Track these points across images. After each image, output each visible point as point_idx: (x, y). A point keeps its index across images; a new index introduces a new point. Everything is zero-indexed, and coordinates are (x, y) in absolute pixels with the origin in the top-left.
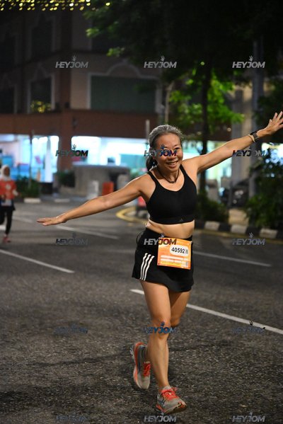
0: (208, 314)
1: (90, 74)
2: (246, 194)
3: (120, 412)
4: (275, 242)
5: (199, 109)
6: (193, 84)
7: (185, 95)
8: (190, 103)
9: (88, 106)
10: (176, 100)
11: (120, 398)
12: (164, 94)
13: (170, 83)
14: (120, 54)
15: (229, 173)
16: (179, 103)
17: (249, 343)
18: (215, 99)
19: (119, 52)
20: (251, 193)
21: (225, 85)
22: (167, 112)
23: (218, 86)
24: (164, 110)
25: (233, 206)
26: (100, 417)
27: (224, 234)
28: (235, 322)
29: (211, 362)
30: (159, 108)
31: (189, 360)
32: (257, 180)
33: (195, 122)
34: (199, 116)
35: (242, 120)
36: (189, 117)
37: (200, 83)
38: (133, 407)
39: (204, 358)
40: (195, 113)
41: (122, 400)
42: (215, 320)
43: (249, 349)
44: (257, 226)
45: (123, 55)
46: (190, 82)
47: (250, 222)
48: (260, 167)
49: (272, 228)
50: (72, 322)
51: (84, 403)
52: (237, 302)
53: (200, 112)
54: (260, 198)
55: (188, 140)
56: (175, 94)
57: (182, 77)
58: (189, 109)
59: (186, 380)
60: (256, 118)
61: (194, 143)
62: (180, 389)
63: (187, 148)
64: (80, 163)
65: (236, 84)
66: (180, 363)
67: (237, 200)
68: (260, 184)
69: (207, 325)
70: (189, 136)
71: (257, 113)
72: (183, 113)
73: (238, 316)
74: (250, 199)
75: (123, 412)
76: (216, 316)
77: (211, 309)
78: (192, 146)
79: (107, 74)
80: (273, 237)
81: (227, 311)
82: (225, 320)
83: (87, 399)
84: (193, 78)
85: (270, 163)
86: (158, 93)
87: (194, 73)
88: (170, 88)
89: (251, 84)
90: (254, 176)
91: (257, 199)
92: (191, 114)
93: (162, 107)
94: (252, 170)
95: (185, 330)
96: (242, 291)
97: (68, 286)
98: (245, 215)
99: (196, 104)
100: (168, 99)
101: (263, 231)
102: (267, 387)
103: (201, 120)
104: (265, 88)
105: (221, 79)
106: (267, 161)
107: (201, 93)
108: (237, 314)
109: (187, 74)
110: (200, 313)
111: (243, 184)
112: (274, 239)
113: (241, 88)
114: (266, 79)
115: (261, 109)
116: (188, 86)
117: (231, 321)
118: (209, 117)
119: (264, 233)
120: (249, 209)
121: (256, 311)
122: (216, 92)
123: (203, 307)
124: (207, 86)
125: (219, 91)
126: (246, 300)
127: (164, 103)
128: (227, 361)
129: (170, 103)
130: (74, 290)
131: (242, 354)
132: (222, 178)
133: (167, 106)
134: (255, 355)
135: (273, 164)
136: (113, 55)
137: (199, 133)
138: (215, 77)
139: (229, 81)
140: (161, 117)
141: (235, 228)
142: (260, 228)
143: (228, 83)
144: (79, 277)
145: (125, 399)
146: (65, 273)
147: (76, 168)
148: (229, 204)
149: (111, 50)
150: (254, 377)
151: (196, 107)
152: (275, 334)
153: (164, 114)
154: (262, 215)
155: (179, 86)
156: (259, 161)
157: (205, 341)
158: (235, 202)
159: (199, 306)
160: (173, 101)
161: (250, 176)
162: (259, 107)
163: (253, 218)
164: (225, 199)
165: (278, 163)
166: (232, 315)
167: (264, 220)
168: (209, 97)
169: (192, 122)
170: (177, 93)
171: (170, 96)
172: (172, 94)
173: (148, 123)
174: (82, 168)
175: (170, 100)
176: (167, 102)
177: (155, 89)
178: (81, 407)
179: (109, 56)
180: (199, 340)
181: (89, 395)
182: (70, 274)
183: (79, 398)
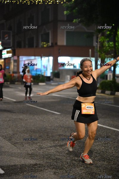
1: (65, 31)
5: (112, 44)
6: (109, 34)
7: (106, 38)
8: (108, 42)
9: (65, 44)
10: (102, 41)
11: (81, 166)
12: (97, 38)
13: (100, 33)
16: (104, 42)
19: (78, 21)
22: (98, 46)
24: (97, 45)
30: (95, 44)
31: (110, 151)
33: (111, 50)
34: (112, 47)
36: (108, 48)
37: (113, 33)
38: (87, 170)
39: (117, 150)
40: (110, 46)
41: (82, 167)
45: (80, 22)
46: (108, 33)
50: (60, 135)
51: (67, 169)
53: (113, 45)
55: (108, 58)
57: (105, 31)
58: (108, 44)
59: (109, 159)
61: (110, 59)
62: (107, 163)
64: (61, 68)
69: (118, 136)
70: (108, 56)
72: (105, 46)
75: (83, 172)
79: (73, 30)
83: (68, 167)
86: (95, 38)
88: (100, 36)
92: (109, 46)
93: (97, 43)
97: (58, 120)
99: (111, 42)
100: (99, 40)
103: (113, 49)
107: (113, 37)
110: (115, 131)
116: (107, 34)
118: (116, 48)
123: (116, 128)
124: (116, 34)
127: (97, 42)
129: (100, 42)
130: (61, 121)
133: (99, 43)
136: (76, 22)
137: (112, 54)
140: (96, 48)
144: (62, 116)
145: (84, 167)
146: (57, 114)
147: (60, 70)
149: (74, 20)
151: (111, 43)
153: (97, 47)
155: (103, 35)
157: (117, 143)
159: (114, 128)
160: (101, 41)
168: (117, 39)
169: (109, 50)
170: (103, 37)
171: (100, 39)
172: (101, 38)
173: (90, 50)
174: (62, 70)
175: (100, 40)
176: (98, 42)
177: (93, 36)
178: (66, 170)
179: (74, 23)
180: (114, 143)
181: (69, 165)
182: (59, 114)
183: (65, 166)
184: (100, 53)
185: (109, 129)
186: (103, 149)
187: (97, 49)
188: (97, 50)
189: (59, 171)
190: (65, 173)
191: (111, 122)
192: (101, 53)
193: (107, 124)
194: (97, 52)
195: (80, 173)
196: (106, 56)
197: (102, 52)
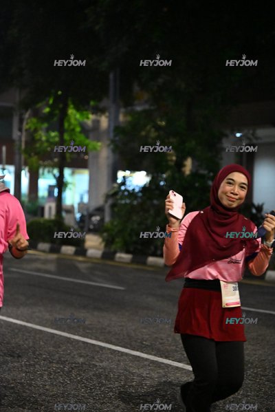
0: (61, 336)
2: (102, 220)
4: (130, 266)
5: (55, 137)
6: (49, 112)
7: (43, 123)
8: (48, 130)
10: (33, 128)
12: (21, 121)
13: (27, 110)
15: (86, 200)
16: (36, 130)
17: (101, 364)
18: (72, 127)
20: (107, 219)
21: (82, 115)
22: (23, 139)
23: (75, 115)
24: (20, 137)
25: (90, 231)
27: (80, 258)
28: (87, 343)
29: (63, 383)
30: (16, 134)
31: (39, 383)
32: (113, 206)
34: (55, 143)
35: (99, 148)
36: (46, 144)
37: (57, 112)
39: (55, 379)
40: (51, 140)
42: (68, 342)
43: (101, 370)
44: (112, 250)
46: (47, 110)
47: (106, 246)
48: (115, 194)
49: (127, 252)
52: (91, 324)
53: (57, 139)
54: (115, 223)
55: (45, 166)
56: (31, 122)
57: (39, 105)
58: (46, 136)
59: (36, 402)
60: (112, 146)
61: (51, 169)
63: (43, 174)
65: (93, 114)
66: (31, 385)
67: (94, 225)
68: (116, 209)
69: (60, 347)
70: (46, 163)
71: (113, 142)
72: (40, 140)
73: (91, 338)
74: (105, 224)
76: (70, 338)
77: (64, 331)
78: (49, 172)
80: (128, 261)
81: (80, 333)
82: (78, 341)
84: (51, 106)
85: (126, 190)
86: (15, 120)
87: (51, 101)
88: (27, 115)
89: (107, 114)
90: (110, 202)
91: (112, 223)
92: (47, 141)
93: (19, 133)
94: (108, 197)
95: (37, 353)
96: (96, 313)
98: (100, 240)
99: (53, 131)
100: (25, 126)
101: (118, 255)
102: (118, 407)
104: (121, 118)
105: (78, 109)
106: (123, 188)
107: (58, 121)
108: (90, 336)
109: (44, 102)
111: (100, 210)
112: (128, 263)
113: (98, 118)
114: (122, 110)
115: (117, 138)
116: (45, 114)
117: (84, 342)
119: (120, 258)
120: (105, 234)
121: (109, 332)
122: (73, 121)
123: (56, 329)
124: (64, 115)
125: (76, 119)
126: (99, 322)
127: (20, 130)
128: (79, 382)
129: (26, 130)
131: (94, 375)
132: (79, 204)
133: (24, 133)
134: (107, 376)
135: (128, 191)
137: (56, 160)
138: (72, 106)
139: (86, 110)
140: (17, 143)
141: (90, 252)
142: (115, 252)
143: (85, 112)
148: (86, 229)
150: (105, 397)
151: (53, 134)
152: (127, 354)
153: (20, 140)
154: (117, 240)
155: (36, 114)
156: (114, 187)
158: (92, 227)
159: (52, 328)
160: (30, 128)
161: (106, 202)
162: (115, 136)
163: (109, 242)
164: (81, 224)
165: (134, 190)
166: (84, 337)
167: (119, 245)
168: (66, 125)
169: (49, 149)
170: (34, 120)
171: (27, 124)
172: (29, 121)
173: (4, 149)
175: (27, 127)
176: (24, 129)
177: (13, 115)
180: (50, 362)
184: (27, 156)
185: (41, 331)
186: (21, 378)
187: (20, 145)
188: (20, 148)
191: (47, 316)
192: (30, 156)
193: (37, 320)
194: (20, 154)
196: (41, 162)
197: (32, 154)
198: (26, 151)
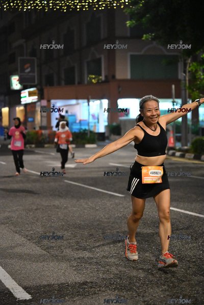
1: (129, 54)
3: (165, 295)
7: (201, 65)
9: (129, 77)
10: (194, 69)
11: (164, 285)
12: (185, 65)
13: (189, 57)
14: (151, 38)
16: (196, 71)
19: (150, 37)
22: (187, 79)
24: (185, 77)
26: (151, 299)
30: (181, 75)
38: (175, 292)
41: (166, 287)
45: (154, 39)
51: (139, 289)
56: (193, 65)
57: (198, 53)
64: (124, 118)
72: (200, 78)
75: (168, 295)
79: (142, 53)
83: (140, 286)
86: (180, 65)
88: (189, 61)
93: (184, 75)
97: (121, 206)
100: (188, 69)
109: (202, 50)
116: (202, 58)
127: (185, 72)
129: (189, 72)
130: (125, 208)
133: (187, 74)
136: (147, 39)
140: (183, 82)
144: (128, 200)
145: (168, 286)
146: (118, 196)
147: (121, 121)
149: (145, 36)
153: (185, 80)
160: (192, 70)
170: (195, 64)
171: (190, 67)
172: (191, 65)
173: (173, 86)
174: (125, 121)
175: (190, 69)
176: (187, 71)
177: (179, 61)
178: (137, 292)
179: (143, 40)
181: (142, 283)
182: (121, 197)
183: (135, 285)
184: (190, 91)
186: (200, 255)
187: (186, 83)
188: (185, 86)
189: (125, 293)
190: (136, 297)
192: (193, 91)
194: (185, 90)
195: (162, 296)
196: (201, 95)
197: (195, 89)
198: (190, 88)
